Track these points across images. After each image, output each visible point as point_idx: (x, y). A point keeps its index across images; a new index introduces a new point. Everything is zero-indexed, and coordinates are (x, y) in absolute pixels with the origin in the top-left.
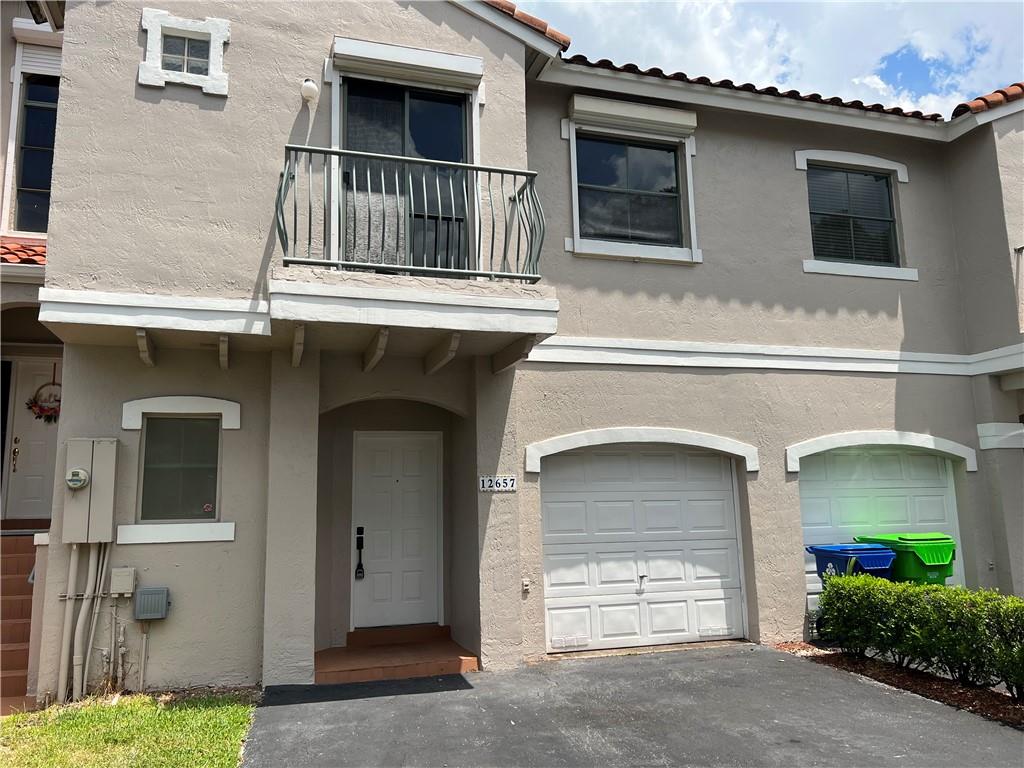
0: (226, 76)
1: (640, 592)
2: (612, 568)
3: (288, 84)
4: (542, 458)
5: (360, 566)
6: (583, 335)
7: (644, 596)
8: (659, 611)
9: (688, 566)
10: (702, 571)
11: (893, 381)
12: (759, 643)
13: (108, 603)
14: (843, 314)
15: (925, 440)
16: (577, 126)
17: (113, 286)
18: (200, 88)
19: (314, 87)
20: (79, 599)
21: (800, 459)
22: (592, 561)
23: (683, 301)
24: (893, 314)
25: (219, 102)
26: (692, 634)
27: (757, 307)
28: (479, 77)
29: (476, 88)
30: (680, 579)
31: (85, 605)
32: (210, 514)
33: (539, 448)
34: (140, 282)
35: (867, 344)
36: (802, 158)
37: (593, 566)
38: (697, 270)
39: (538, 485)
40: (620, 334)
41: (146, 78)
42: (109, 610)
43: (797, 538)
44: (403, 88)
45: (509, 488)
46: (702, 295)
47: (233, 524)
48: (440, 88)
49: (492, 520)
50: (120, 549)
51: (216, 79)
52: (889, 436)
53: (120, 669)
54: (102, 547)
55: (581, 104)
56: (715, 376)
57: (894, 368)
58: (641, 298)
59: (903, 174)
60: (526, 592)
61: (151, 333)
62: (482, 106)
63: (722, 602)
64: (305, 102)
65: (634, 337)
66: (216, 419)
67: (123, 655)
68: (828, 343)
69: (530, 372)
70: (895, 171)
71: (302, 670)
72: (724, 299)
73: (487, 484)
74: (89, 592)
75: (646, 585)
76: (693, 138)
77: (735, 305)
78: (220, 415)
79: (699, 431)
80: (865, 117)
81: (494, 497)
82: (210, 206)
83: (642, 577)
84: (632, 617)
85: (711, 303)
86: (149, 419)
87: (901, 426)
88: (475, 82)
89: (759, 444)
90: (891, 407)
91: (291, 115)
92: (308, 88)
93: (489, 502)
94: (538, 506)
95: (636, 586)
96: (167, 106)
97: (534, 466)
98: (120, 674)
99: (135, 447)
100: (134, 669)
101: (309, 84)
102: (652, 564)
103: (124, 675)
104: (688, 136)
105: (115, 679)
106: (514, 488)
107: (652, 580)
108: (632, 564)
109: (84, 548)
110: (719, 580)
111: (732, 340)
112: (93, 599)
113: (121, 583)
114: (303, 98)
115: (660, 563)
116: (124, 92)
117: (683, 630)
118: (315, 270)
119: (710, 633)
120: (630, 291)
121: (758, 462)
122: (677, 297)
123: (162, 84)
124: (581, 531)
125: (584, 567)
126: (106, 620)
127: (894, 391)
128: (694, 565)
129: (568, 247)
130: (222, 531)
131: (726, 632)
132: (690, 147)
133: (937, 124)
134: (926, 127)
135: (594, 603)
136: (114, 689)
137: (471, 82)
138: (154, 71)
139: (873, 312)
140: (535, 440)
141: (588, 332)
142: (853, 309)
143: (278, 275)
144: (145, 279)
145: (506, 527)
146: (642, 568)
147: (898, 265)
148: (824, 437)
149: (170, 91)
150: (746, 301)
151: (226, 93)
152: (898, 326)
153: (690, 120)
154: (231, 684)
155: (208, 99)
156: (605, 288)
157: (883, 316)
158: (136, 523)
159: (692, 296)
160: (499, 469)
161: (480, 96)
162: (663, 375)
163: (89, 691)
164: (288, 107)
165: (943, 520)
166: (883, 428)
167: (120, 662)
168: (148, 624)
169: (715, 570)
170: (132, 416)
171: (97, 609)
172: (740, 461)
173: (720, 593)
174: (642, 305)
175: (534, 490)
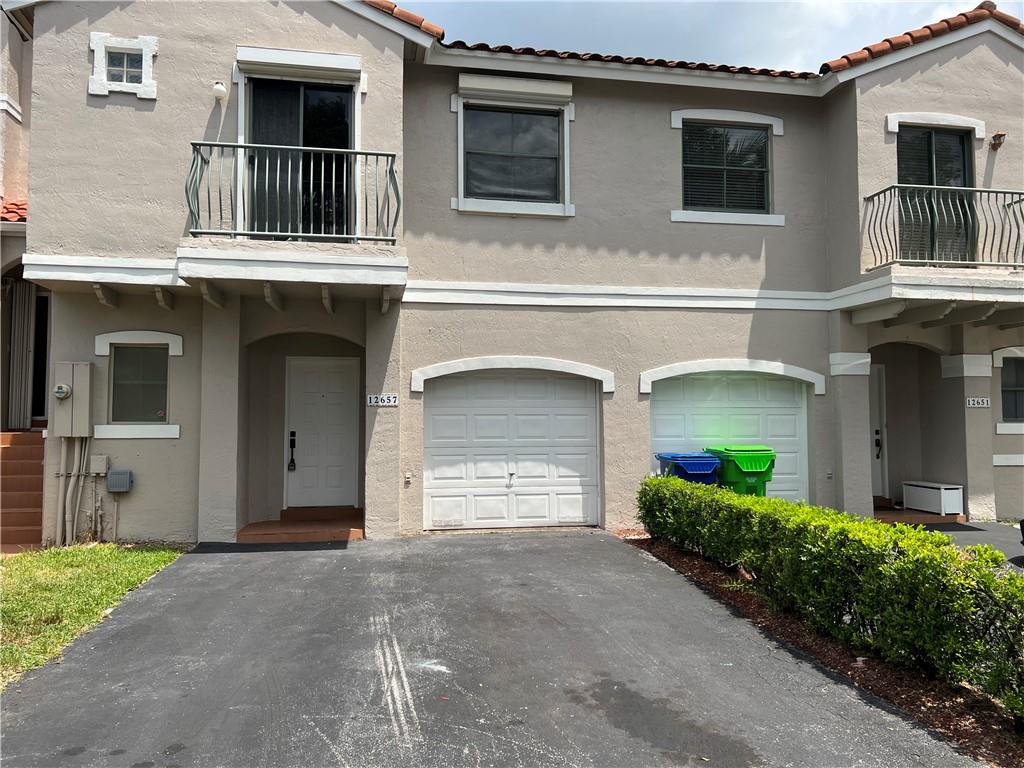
0: (155, 83)
1: (509, 486)
2: (487, 467)
3: (204, 86)
4: (425, 381)
5: (292, 461)
6: (464, 280)
7: (512, 489)
8: (524, 501)
9: (552, 468)
10: (564, 471)
11: (751, 315)
12: (604, 529)
13: (89, 480)
14: (705, 258)
15: (776, 367)
16: (465, 101)
17: (75, 251)
18: (135, 94)
19: (222, 89)
20: (68, 476)
21: (653, 382)
22: (470, 461)
23: (556, 251)
24: (756, 257)
25: (150, 104)
26: (554, 519)
27: (623, 255)
28: (359, 72)
29: (359, 79)
30: (544, 477)
31: (73, 480)
32: (162, 419)
33: (423, 373)
34: (94, 248)
35: (728, 285)
36: (677, 119)
37: (471, 465)
38: (570, 222)
39: (421, 401)
40: (497, 280)
41: (95, 89)
42: (90, 485)
43: (644, 447)
44: (298, 84)
45: (392, 403)
46: (572, 244)
47: (178, 427)
48: (328, 82)
49: (377, 428)
50: (97, 442)
51: (148, 87)
52: (741, 364)
53: (99, 525)
54: (83, 440)
55: (466, 82)
56: (580, 314)
57: (752, 304)
58: (518, 248)
59: (778, 128)
60: (408, 483)
61: (104, 286)
62: (364, 94)
63: (580, 496)
64: (218, 101)
65: (509, 281)
66: (165, 348)
67: (101, 516)
68: (689, 284)
69: (416, 311)
70: (771, 125)
71: (227, 532)
72: (593, 247)
73: (373, 400)
74: (75, 471)
75: (515, 480)
76: (572, 105)
77: (602, 252)
78: (168, 345)
79: (563, 358)
80: (733, 79)
81: (379, 410)
82: (144, 188)
83: (512, 475)
84: (501, 505)
85: (581, 251)
86: (116, 349)
87: (753, 355)
88: (356, 76)
89: (616, 371)
90: (746, 338)
91: (206, 112)
92: (219, 91)
93: (376, 413)
94: (421, 418)
95: (507, 481)
96: (111, 109)
97: (419, 386)
98: (99, 529)
99: (105, 367)
100: (109, 526)
101: (219, 87)
102: (520, 464)
103: (102, 529)
104: (567, 103)
105: (96, 532)
106: (397, 403)
107: (519, 477)
108: (504, 464)
109: (70, 441)
110: (578, 479)
111: (598, 283)
112: (79, 476)
113: (98, 466)
114: (216, 98)
115: (528, 464)
116: (79, 101)
117: (545, 517)
118: (212, 240)
119: (568, 520)
120: (507, 243)
121: (613, 385)
122: (550, 246)
123: (107, 93)
124: (462, 438)
125: (463, 466)
126: (89, 492)
127: (749, 324)
128: (557, 467)
129: (453, 206)
130: (170, 431)
131: (582, 520)
132: (569, 114)
133: (808, 81)
134: (797, 85)
135: (470, 493)
136: (94, 539)
137: (354, 76)
138: (100, 83)
139: (736, 255)
140: (419, 366)
141: (470, 278)
142: (715, 253)
143: (184, 244)
144: (98, 245)
145: (388, 433)
146: (512, 467)
147: (768, 213)
148: (677, 364)
149: (113, 96)
150: (613, 249)
151: (154, 97)
152: (760, 268)
153: (566, 90)
154: (179, 540)
155: (141, 102)
156: (485, 241)
157: (745, 260)
158: (108, 424)
159: (563, 245)
160: (384, 390)
161: (362, 86)
162: (535, 313)
163: (79, 539)
164: (205, 105)
165: (794, 436)
166: (737, 356)
167: (99, 521)
168: (119, 495)
169: (577, 472)
170: (102, 346)
171: (81, 483)
172: (598, 384)
173: (579, 489)
174: (518, 254)
175: (419, 405)
